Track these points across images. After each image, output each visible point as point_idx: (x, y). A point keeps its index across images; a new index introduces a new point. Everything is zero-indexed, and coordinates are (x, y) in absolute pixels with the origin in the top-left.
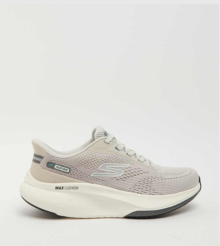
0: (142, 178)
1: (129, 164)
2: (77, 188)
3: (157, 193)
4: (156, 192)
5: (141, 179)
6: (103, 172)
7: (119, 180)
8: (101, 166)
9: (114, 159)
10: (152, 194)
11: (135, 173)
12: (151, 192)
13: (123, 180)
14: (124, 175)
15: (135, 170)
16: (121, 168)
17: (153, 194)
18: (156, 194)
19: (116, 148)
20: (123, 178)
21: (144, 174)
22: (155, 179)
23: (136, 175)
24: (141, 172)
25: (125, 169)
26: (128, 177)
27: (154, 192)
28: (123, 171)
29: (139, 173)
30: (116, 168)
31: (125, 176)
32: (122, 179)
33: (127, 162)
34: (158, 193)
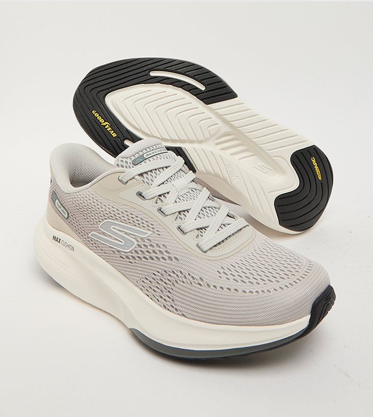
0: (161, 267)
1: (152, 233)
2: (73, 249)
3: (176, 309)
4: (176, 307)
5: (159, 270)
6: (104, 234)
7: (123, 258)
8: (104, 222)
9: (125, 216)
10: (168, 310)
11: (153, 255)
12: (168, 303)
13: (130, 260)
14: (133, 252)
15: (156, 249)
16: (133, 236)
17: (169, 308)
18: (175, 311)
19: (140, 194)
20: (130, 257)
21: (168, 261)
22: (184, 280)
23: (154, 258)
24: (166, 255)
25: (140, 240)
26: (139, 257)
27: (173, 307)
28: (136, 243)
29: (160, 256)
30: (126, 233)
31: (135, 255)
32: (129, 259)
33: (149, 226)
34: (179, 312)
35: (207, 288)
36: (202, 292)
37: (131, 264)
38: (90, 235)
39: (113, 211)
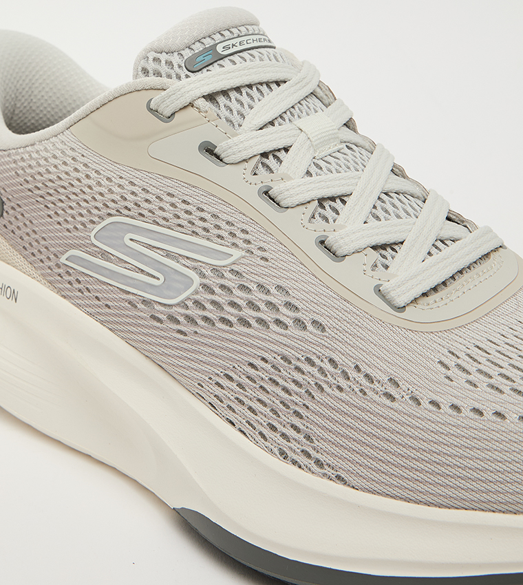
0: (275, 348)
1: (243, 253)
3: (318, 462)
4: (319, 456)
5: (266, 355)
6: (105, 255)
7: (159, 320)
8: (104, 224)
9: (167, 207)
10: (294, 462)
11: (248, 313)
12: (293, 445)
13: (179, 327)
14: (190, 303)
15: (258, 296)
16: (188, 263)
17: (295, 457)
18: (315, 468)
19: (209, 150)
20: (181, 319)
21: (294, 331)
22: (343, 383)
23: (253, 322)
24: (286, 315)
25: (208, 273)
26: (206, 319)
27: (309, 456)
28: (197, 280)
29: (268, 316)
30: (168, 255)
31: (195, 312)
32: (178, 322)
33: (234, 235)
34: (328, 471)
35: (411, 408)
36: (396, 416)
37: (181, 337)
38: (63, 260)
39: (133, 193)
